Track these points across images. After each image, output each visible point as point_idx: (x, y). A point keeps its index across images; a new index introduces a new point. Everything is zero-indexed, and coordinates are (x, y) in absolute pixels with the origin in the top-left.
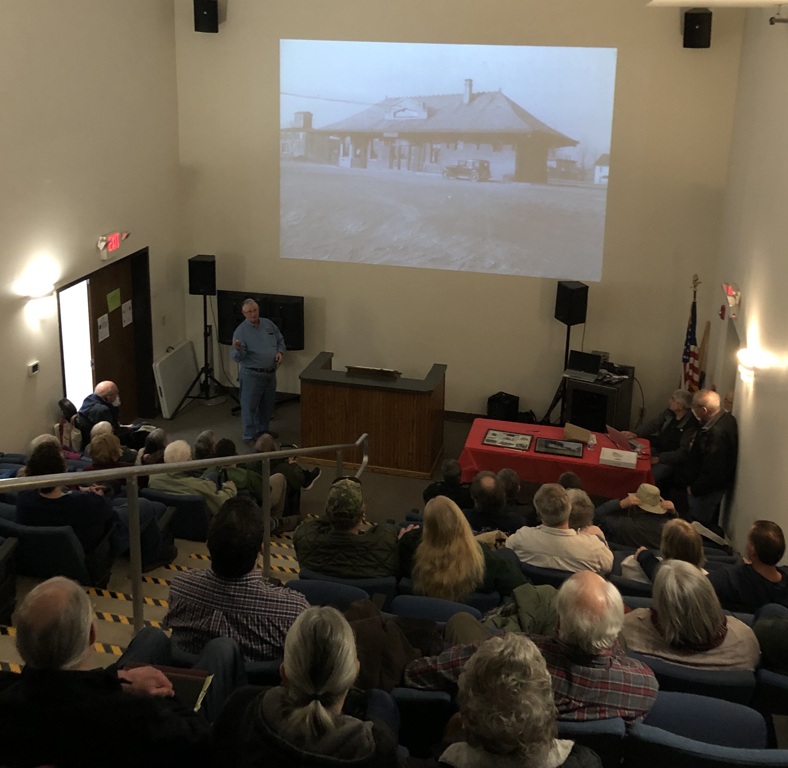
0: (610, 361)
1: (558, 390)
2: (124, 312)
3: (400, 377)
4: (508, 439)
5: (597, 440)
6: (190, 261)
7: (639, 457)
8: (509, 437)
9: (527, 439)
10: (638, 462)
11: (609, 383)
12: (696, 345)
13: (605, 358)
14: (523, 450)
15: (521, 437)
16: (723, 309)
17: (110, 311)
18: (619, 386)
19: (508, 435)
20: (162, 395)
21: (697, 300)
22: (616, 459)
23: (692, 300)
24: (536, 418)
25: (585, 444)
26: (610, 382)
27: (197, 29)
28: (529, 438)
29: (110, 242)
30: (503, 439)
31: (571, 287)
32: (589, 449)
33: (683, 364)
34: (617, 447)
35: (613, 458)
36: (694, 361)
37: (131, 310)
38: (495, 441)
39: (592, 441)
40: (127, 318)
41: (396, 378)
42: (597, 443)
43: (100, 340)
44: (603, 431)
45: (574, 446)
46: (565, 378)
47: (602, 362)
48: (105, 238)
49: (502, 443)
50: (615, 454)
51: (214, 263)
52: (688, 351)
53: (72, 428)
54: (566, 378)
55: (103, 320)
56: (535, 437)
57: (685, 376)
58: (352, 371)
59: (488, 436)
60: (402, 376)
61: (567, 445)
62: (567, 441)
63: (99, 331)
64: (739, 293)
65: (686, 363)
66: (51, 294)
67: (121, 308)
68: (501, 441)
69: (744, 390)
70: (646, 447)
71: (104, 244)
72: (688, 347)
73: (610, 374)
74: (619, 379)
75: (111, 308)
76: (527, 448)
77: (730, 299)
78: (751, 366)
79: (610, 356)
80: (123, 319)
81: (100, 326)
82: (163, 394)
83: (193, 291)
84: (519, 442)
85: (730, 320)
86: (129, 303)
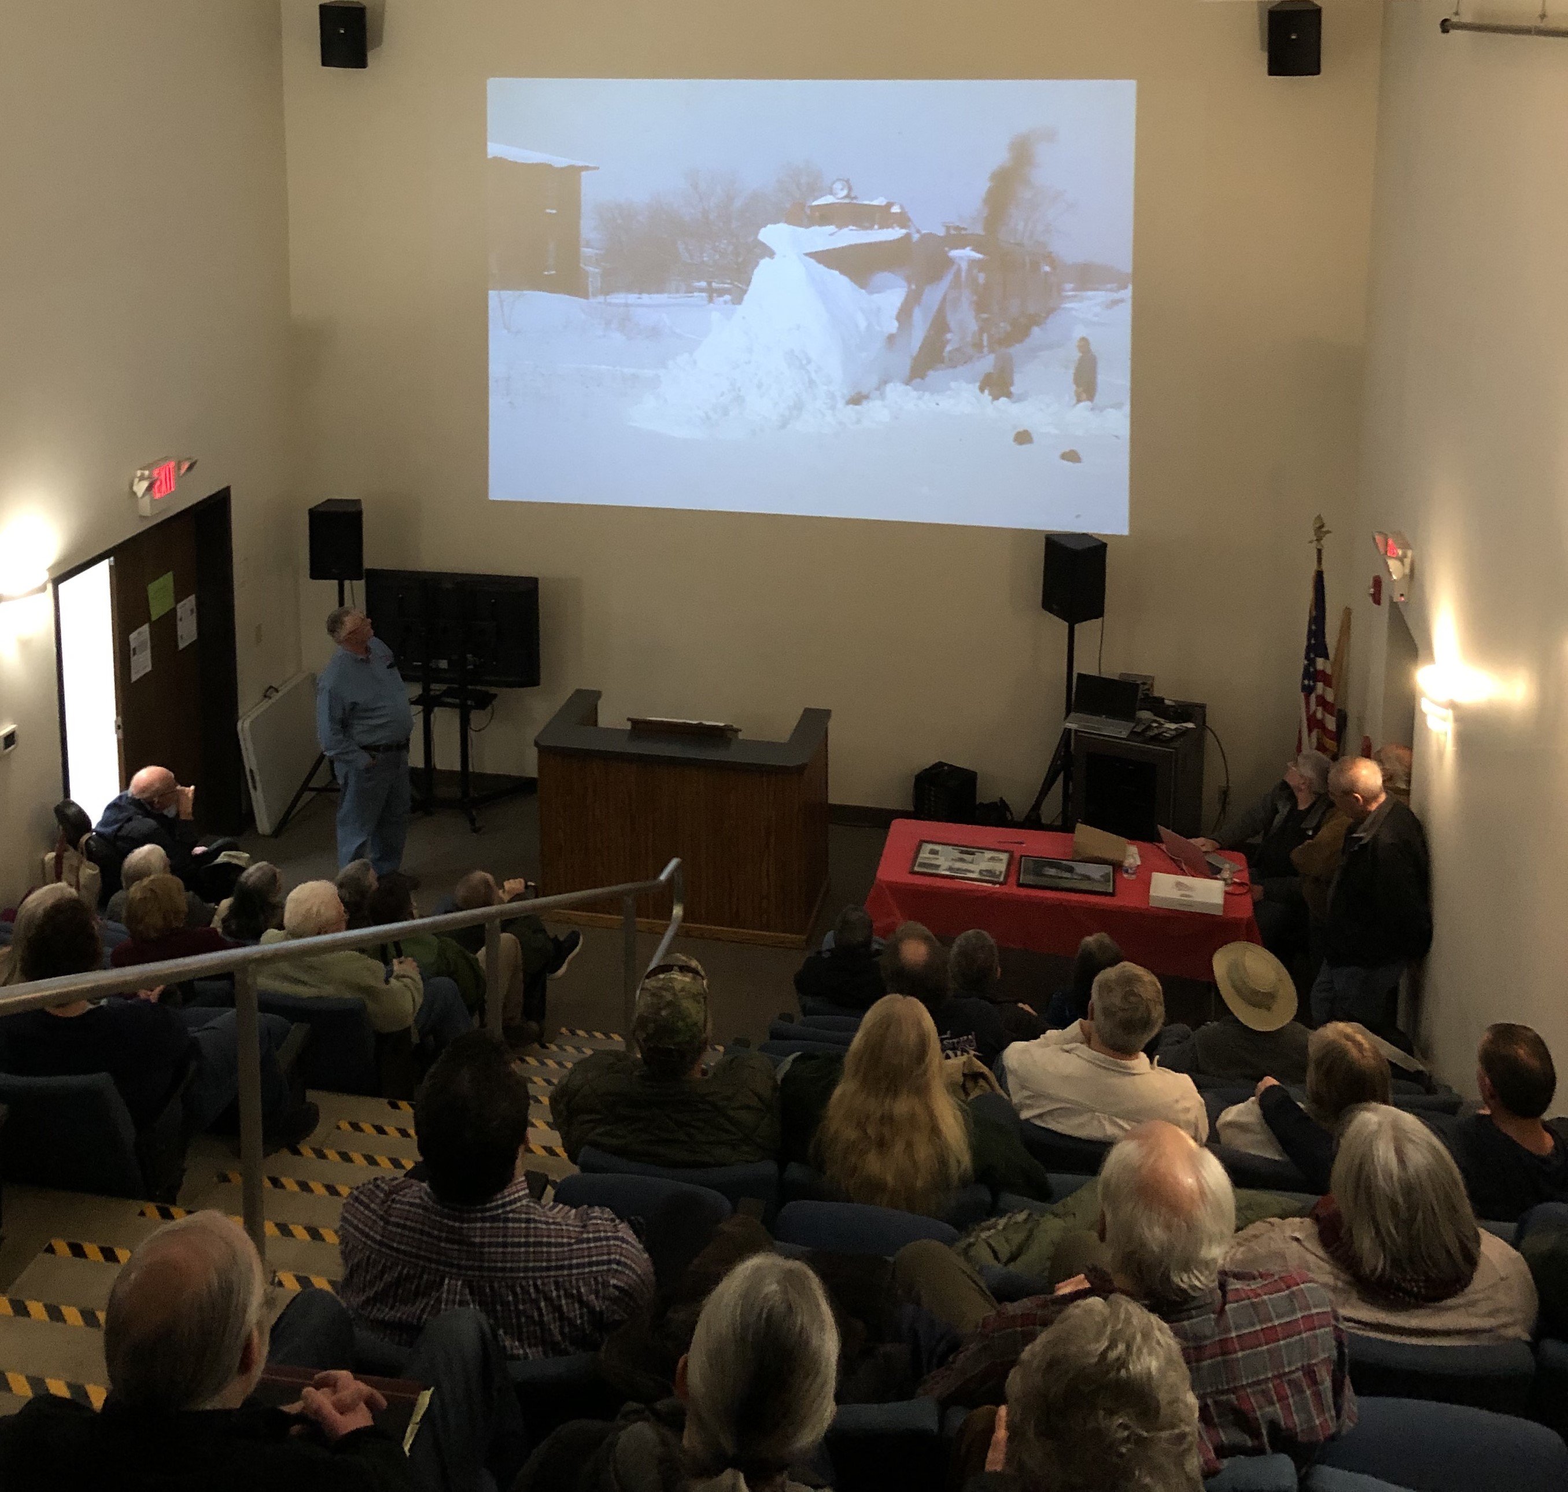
0: (1156, 694)
1: (1055, 755)
2: (181, 620)
3: (737, 737)
4: (962, 860)
5: (1140, 856)
6: (312, 512)
7: (1227, 889)
8: (965, 856)
9: (1001, 860)
10: (1225, 900)
11: (1157, 739)
12: (1326, 656)
13: (1146, 687)
14: (994, 883)
15: (988, 854)
16: (1377, 583)
17: (154, 618)
18: (1176, 744)
19: (962, 852)
20: (255, 788)
21: (1325, 567)
22: (1182, 895)
23: (1314, 567)
24: (1011, 814)
25: (1117, 866)
26: (1161, 737)
27: (324, 64)
28: (1004, 857)
29: (156, 481)
30: (953, 859)
31: (1071, 545)
32: (1125, 876)
33: (1302, 695)
34: (1182, 869)
35: (1175, 894)
36: (1324, 690)
37: (195, 615)
38: (937, 867)
39: (1132, 860)
40: (187, 631)
41: (731, 739)
42: (1142, 861)
43: (134, 677)
44: (1152, 837)
45: (1097, 871)
46: (1067, 732)
47: (1140, 695)
48: (147, 473)
49: (950, 869)
50: (1179, 885)
51: (359, 514)
52: (1312, 670)
53: (82, 862)
54: (1070, 730)
55: (141, 635)
56: (1017, 855)
57: (1308, 720)
58: (641, 728)
59: (921, 855)
60: (741, 736)
61: (1081, 868)
62: (1079, 861)
63: (133, 659)
64: (1409, 553)
65: (1310, 693)
66: (43, 589)
67: (176, 611)
68: (950, 864)
69: (1434, 749)
70: (1241, 868)
71: (145, 484)
72: (1311, 662)
73: (1158, 719)
74: (1176, 729)
75: (156, 612)
76: (1002, 879)
77: (1393, 564)
78: (1444, 699)
79: (1156, 683)
80: (179, 633)
81: (134, 649)
82: (259, 785)
83: (318, 572)
84: (984, 866)
85: (1394, 606)
86: (190, 602)
